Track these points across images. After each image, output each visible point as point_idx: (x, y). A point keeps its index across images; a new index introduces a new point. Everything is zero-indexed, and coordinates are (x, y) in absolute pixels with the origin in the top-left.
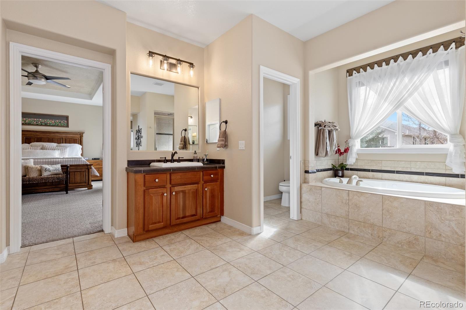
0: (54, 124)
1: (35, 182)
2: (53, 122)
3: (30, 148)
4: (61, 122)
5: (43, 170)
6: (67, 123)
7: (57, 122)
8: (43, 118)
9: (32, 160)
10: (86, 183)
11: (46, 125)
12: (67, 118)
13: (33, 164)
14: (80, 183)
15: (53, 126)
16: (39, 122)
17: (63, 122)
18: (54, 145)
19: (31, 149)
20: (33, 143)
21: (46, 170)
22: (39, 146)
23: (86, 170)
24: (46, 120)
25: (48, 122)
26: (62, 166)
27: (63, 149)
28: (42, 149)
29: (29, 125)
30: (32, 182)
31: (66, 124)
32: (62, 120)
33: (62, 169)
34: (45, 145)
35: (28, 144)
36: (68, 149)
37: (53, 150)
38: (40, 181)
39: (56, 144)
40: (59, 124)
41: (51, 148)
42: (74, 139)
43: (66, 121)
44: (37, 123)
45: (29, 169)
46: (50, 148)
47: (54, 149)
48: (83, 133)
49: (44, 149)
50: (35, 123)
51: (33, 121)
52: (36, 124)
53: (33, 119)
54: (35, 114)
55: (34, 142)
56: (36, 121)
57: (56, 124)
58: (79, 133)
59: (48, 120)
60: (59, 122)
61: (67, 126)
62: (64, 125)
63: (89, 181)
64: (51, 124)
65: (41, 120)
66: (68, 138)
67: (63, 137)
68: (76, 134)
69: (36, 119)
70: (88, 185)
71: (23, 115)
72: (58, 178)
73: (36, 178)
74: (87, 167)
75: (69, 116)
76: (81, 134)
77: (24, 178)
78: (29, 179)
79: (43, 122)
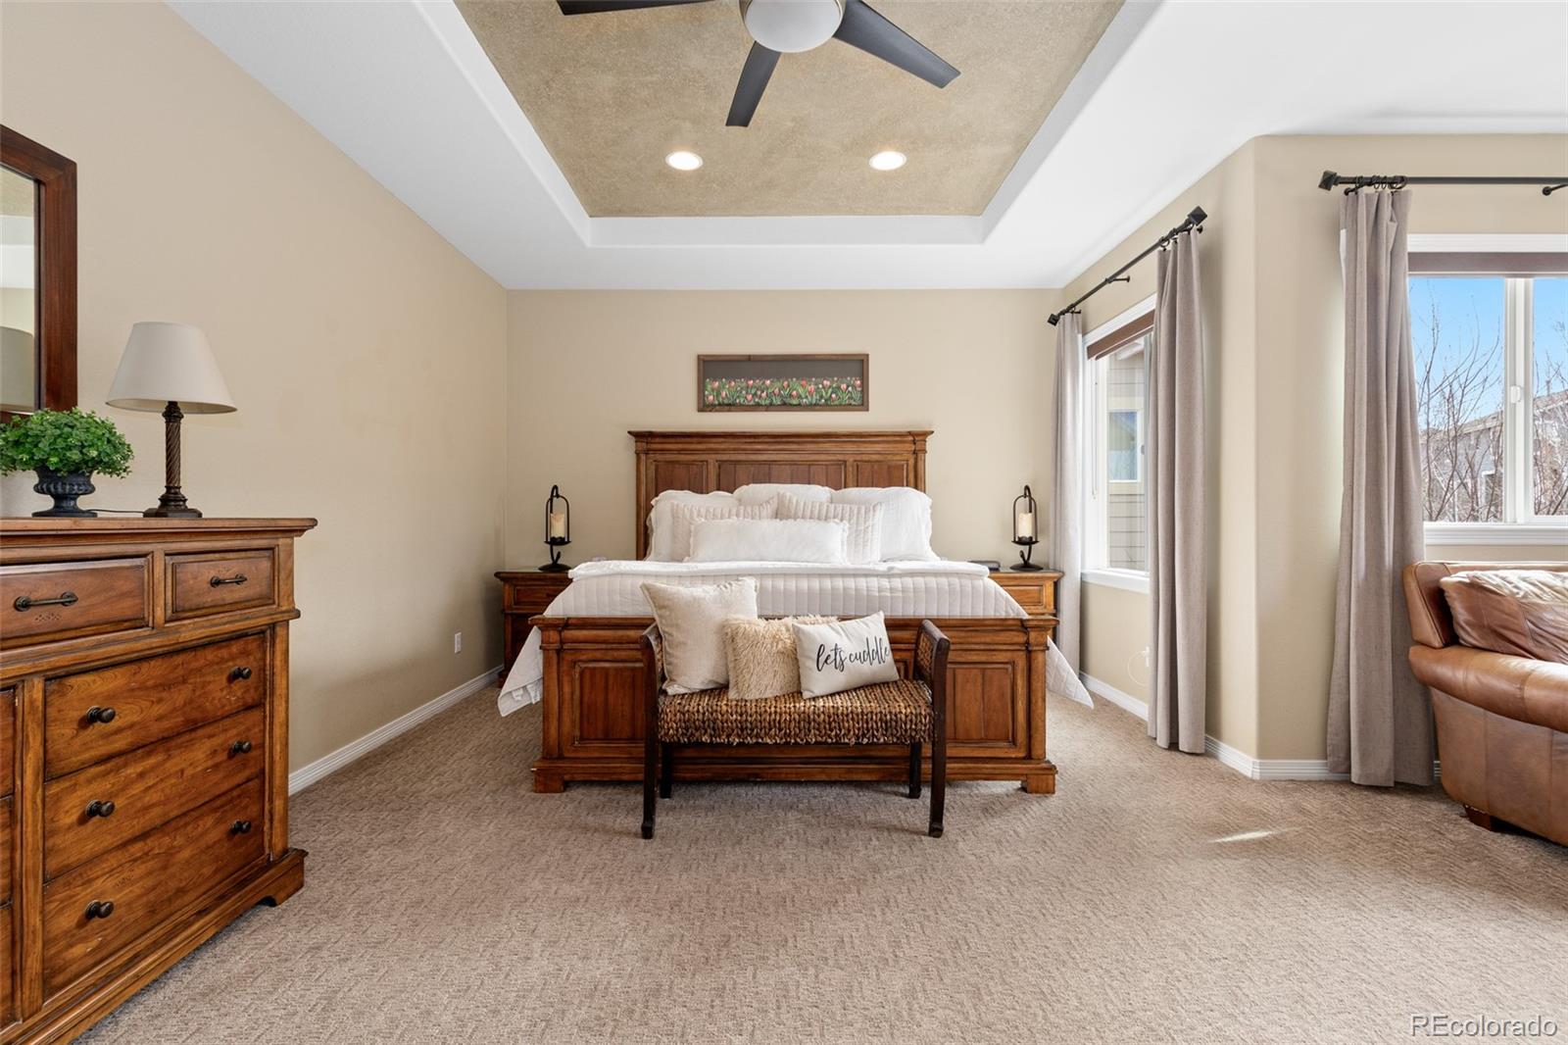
0: (815, 399)
1: (769, 741)
2: (813, 387)
3: (734, 511)
4: (839, 388)
5: (810, 658)
6: (862, 391)
7: (824, 387)
8: (777, 376)
9: (751, 583)
10: (1014, 742)
11: (785, 406)
12: (858, 365)
13: (755, 609)
14: (981, 741)
15: (812, 407)
16: (764, 395)
17: (848, 387)
18: (820, 493)
19: (737, 515)
20: (744, 488)
21: (822, 659)
22: (768, 502)
23: (1016, 654)
24: (786, 383)
25: (794, 393)
26: (892, 625)
27: (859, 513)
28: (779, 514)
29: (729, 411)
30: (758, 736)
31: (857, 396)
32: (842, 376)
33: (892, 641)
34: (788, 494)
35: (730, 494)
36: (880, 514)
37: (819, 519)
38: (796, 735)
39: (827, 488)
40: (834, 396)
41: (812, 512)
42: (889, 467)
43: (859, 382)
44: (757, 400)
45: (740, 643)
46: (808, 514)
47: (824, 512)
48: (926, 434)
49: (788, 517)
50: (750, 397)
51: (744, 392)
52: (752, 403)
53: (742, 383)
54: (750, 359)
55: (747, 484)
56: (753, 392)
57: (822, 397)
58: (910, 433)
59: (794, 379)
60: (834, 385)
61: (863, 405)
62: (850, 398)
63: (1030, 737)
64: (804, 400)
65: (768, 382)
66: (867, 459)
67: (846, 458)
68: (898, 439)
69: (754, 381)
70: (1029, 757)
71: (711, 367)
72: (889, 724)
73: (776, 712)
74: (1022, 639)
75: (867, 355)
76: (917, 440)
77: (719, 708)
78: (741, 715)
79: (777, 391)
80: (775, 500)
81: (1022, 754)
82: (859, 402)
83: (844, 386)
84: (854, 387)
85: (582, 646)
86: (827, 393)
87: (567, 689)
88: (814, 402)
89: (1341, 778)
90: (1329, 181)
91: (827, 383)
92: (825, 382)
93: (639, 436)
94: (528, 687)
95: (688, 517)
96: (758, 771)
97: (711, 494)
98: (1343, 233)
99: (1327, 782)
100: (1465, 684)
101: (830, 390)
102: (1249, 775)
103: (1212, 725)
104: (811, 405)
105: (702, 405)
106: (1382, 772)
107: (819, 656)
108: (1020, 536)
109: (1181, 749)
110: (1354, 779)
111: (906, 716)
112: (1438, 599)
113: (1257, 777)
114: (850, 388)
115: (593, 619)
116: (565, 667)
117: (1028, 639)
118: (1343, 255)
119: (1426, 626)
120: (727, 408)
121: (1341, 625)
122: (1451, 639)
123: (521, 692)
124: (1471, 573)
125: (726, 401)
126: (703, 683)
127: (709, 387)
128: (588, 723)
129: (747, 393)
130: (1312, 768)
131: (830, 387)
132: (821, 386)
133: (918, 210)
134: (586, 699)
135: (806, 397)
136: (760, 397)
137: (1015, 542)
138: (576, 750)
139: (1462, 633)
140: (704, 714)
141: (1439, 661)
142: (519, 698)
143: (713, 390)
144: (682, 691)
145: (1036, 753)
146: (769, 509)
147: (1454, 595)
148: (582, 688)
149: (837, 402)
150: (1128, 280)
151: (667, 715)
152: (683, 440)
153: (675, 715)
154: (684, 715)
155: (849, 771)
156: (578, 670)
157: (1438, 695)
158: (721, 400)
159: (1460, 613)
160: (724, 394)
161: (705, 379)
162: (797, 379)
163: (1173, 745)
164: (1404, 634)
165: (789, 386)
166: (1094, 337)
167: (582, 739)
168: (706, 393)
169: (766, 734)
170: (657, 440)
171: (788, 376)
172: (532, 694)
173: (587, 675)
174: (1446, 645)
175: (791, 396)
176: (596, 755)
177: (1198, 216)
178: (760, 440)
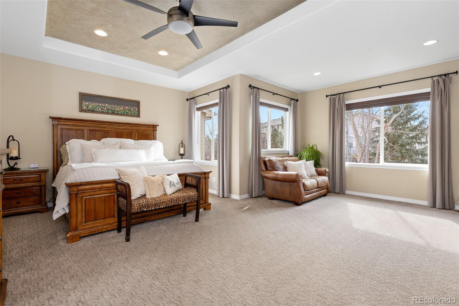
2: (122, 108)
3: (106, 146)
5: (168, 185)
6: (138, 112)
7: (126, 109)
8: (110, 103)
10: (203, 200)
11: (113, 113)
12: (137, 104)
16: (105, 109)
17: (133, 110)
18: (131, 141)
19: (108, 148)
20: (105, 139)
21: (171, 184)
22: (117, 144)
23: (203, 180)
25: (116, 110)
26: (180, 175)
27: (147, 147)
28: (121, 148)
29: (93, 113)
31: (136, 113)
32: (132, 106)
33: (180, 180)
34: (124, 141)
40: (129, 112)
41: (132, 147)
43: (137, 109)
44: (102, 110)
48: (157, 126)
50: (100, 109)
51: (98, 107)
53: (97, 104)
54: (100, 97)
56: (101, 107)
57: (125, 112)
58: (152, 125)
59: (116, 105)
60: (129, 109)
61: (138, 116)
62: (134, 113)
63: (206, 198)
64: (119, 112)
65: (107, 105)
66: (140, 132)
67: (134, 131)
68: (149, 126)
69: (101, 104)
70: (205, 203)
71: (84, 97)
72: (189, 198)
73: (164, 199)
74: (204, 176)
75: (140, 101)
76: (154, 127)
77: (149, 201)
78: (155, 201)
79: (110, 108)
80: (120, 143)
81: (204, 202)
82: (137, 115)
83: (132, 109)
84: (135, 110)
85: (86, 191)
86: (127, 111)
87: (79, 206)
88: (123, 113)
89: (251, 197)
90: (250, 86)
91: (127, 108)
92: (126, 107)
93: (53, 118)
94: (65, 208)
95: (89, 148)
96: (145, 219)
97: (91, 141)
98: (252, 96)
99: (249, 198)
100: (270, 176)
101: (128, 110)
102: (238, 199)
103: (230, 192)
104: (121, 114)
105: (81, 110)
106: (257, 195)
107: (170, 184)
108: (181, 153)
109: (225, 197)
110: (253, 196)
111: (193, 195)
112: (265, 162)
113: (239, 199)
114: (134, 110)
115: (91, 182)
116: (79, 199)
117: (206, 176)
118: (252, 100)
119: (263, 168)
120: (92, 112)
121: (251, 169)
122: (267, 169)
123: (62, 210)
124: (269, 158)
125: (91, 109)
126: (139, 195)
127: (84, 104)
128: (88, 216)
129: (99, 107)
130: (246, 196)
131: (128, 109)
132: (125, 108)
133: (163, 66)
134: (87, 209)
135: (120, 111)
136: (104, 109)
137: (179, 155)
138: (84, 226)
139: (268, 168)
140: (145, 203)
141: (266, 173)
142: (61, 212)
143: (86, 105)
144: (135, 198)
145: (207, 202)
146: (118, 146)
147: (267, 162)
148: (85, 205)
149: (130, 114)
150: (208, 95)
151: (135, 205)
152: (74, 121)
153: (137, 204)
154: (140, 204)
155: (169, 214)
156: (84, 200)
157: (265, 179)
158: (89, 109)
159: (268, 164)
160: (90, 107)
161: (82, 101)
162: (117, 105)
163: (223, 197)
164: (260, 169)
165: (114, 107)
166: (199, 106)
167: (86, 222)
168: (83, 106)
169: (162, 205)
170: (63, 120)
171: (114, 104)
172: (66, 210)
173: (88, 201)
174: (266, 170)
175: (115, 110)
176: (91, 226)
177: (229, 86)
178: (105, 123)
